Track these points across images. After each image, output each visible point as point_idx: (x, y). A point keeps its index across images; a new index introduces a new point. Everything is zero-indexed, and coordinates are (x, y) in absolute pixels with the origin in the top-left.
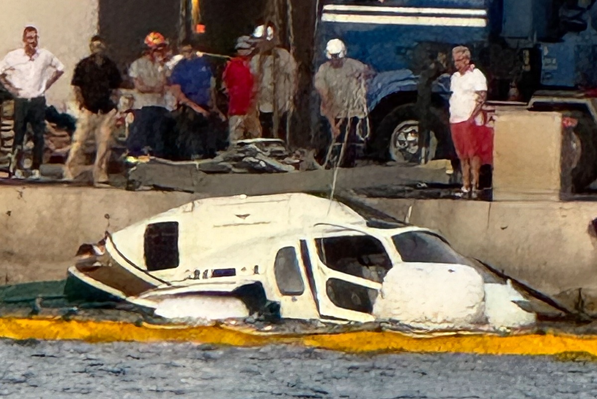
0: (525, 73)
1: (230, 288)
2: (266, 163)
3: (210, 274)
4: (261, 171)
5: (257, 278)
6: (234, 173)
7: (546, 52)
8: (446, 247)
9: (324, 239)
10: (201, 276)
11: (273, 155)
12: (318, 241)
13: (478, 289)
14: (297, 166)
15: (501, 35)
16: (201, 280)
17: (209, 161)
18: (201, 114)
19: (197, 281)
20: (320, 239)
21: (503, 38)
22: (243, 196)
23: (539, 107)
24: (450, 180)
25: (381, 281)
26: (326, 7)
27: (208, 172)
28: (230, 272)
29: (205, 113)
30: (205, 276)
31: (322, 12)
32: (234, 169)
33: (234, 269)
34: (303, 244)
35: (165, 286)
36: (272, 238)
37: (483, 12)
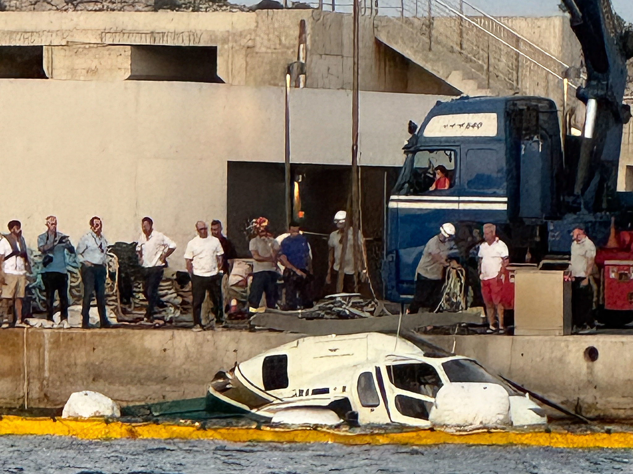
0: (537, 243)
1: (326, 403)
2: (349, 311)
3: (310, 392)
4: (346, 317)
5: (345, 395)
6: (326, 319)
7: (551, 228)
8: (482, 370)
9: (393, 366)
10: (304, 394)
11: (354, 305)
12: (388, 368)
13: (505, 401)
14: (372, 313)
15: (520, 215)
16: (304, 397)
17: (308, 310)
18: (302, 276)
19: (301, 398)
20: (390, 366)
21: (521, 218)
22: (334, 335)
23: (547, 267)
24: (484, 322)
25: (434, 396)
26: (392, 197)
27: (308, 319)
28: (325, 391)
29: (304, 275)
30: (307, 394)
31: (388, 200)
32: (326, 316)
33: (328, 389)
34: (378, 370)
35: (279, 401)
36: (355, 366)
37: (505, 199)
